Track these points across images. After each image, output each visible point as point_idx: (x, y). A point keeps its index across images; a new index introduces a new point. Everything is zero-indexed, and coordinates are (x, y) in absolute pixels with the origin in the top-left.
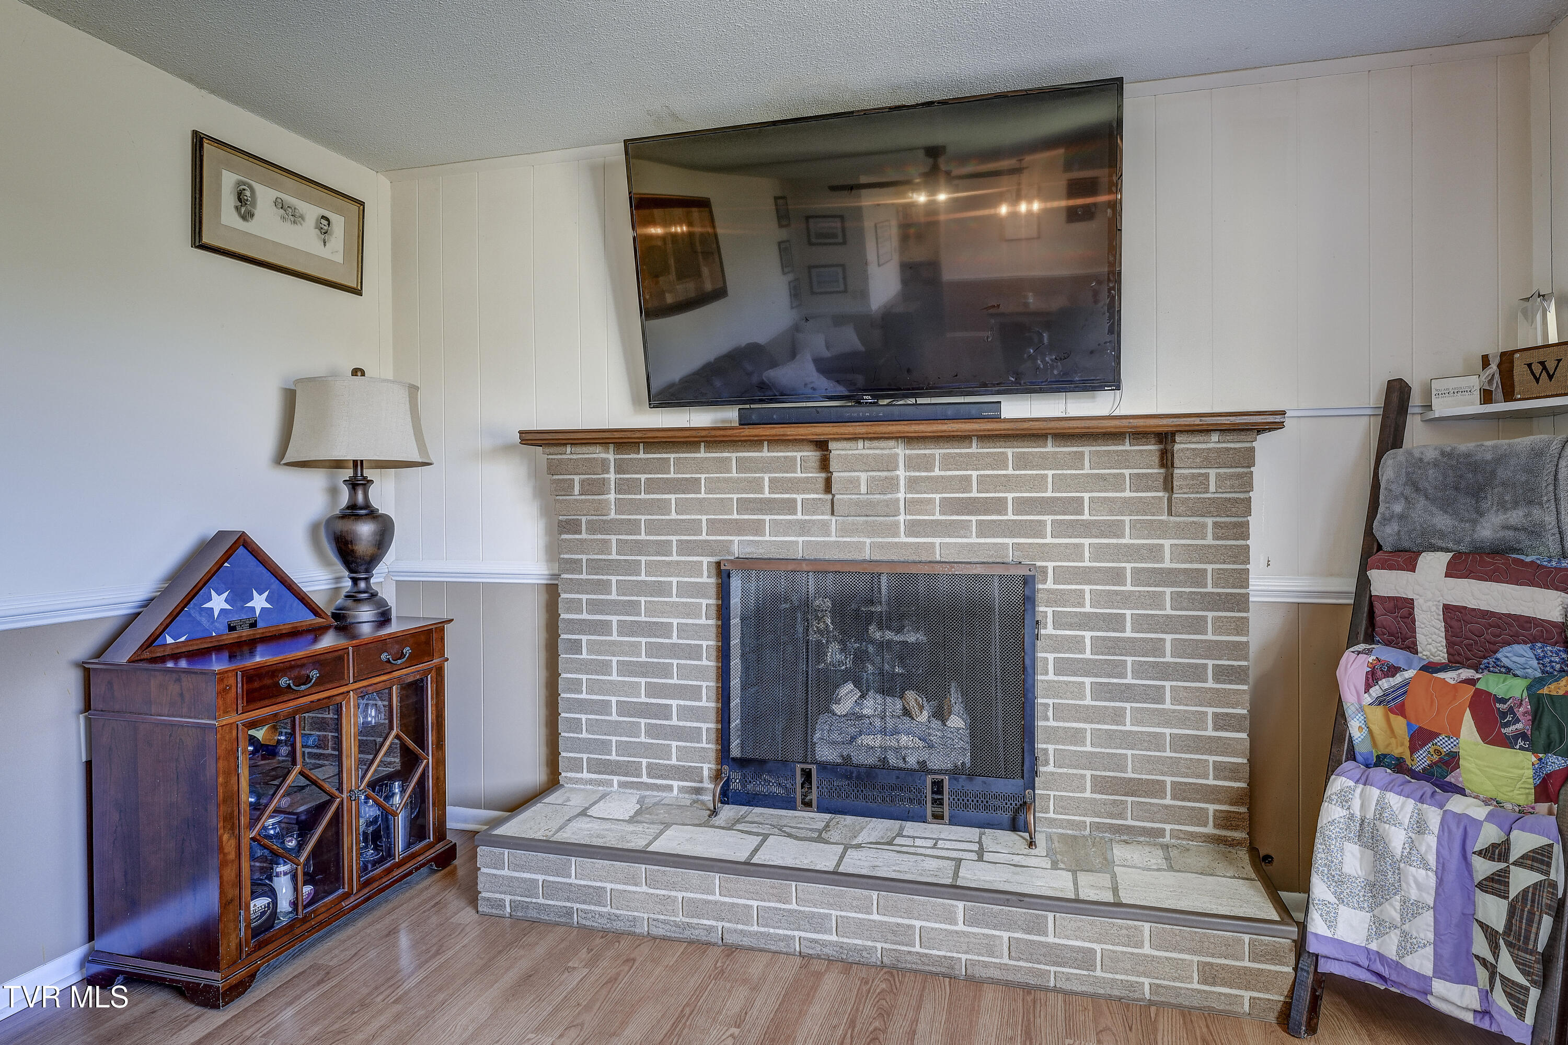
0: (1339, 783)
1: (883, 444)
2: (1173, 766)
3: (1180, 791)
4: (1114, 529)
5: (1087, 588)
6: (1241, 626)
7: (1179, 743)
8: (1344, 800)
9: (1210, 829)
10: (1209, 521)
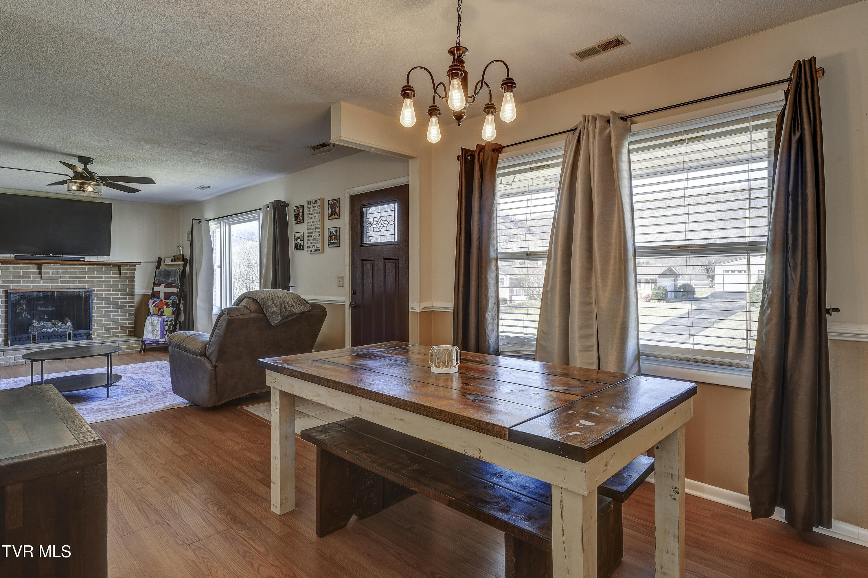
0: (148, 318)
1: (57, 265)
2: (120, 324)
3: (122, 328)
4: (109, 282)
5: (103, 293)
6: (133, 298)
7: (121, 320)
8: (149, 320)
9: (127, 334)
10: (127, 280)
